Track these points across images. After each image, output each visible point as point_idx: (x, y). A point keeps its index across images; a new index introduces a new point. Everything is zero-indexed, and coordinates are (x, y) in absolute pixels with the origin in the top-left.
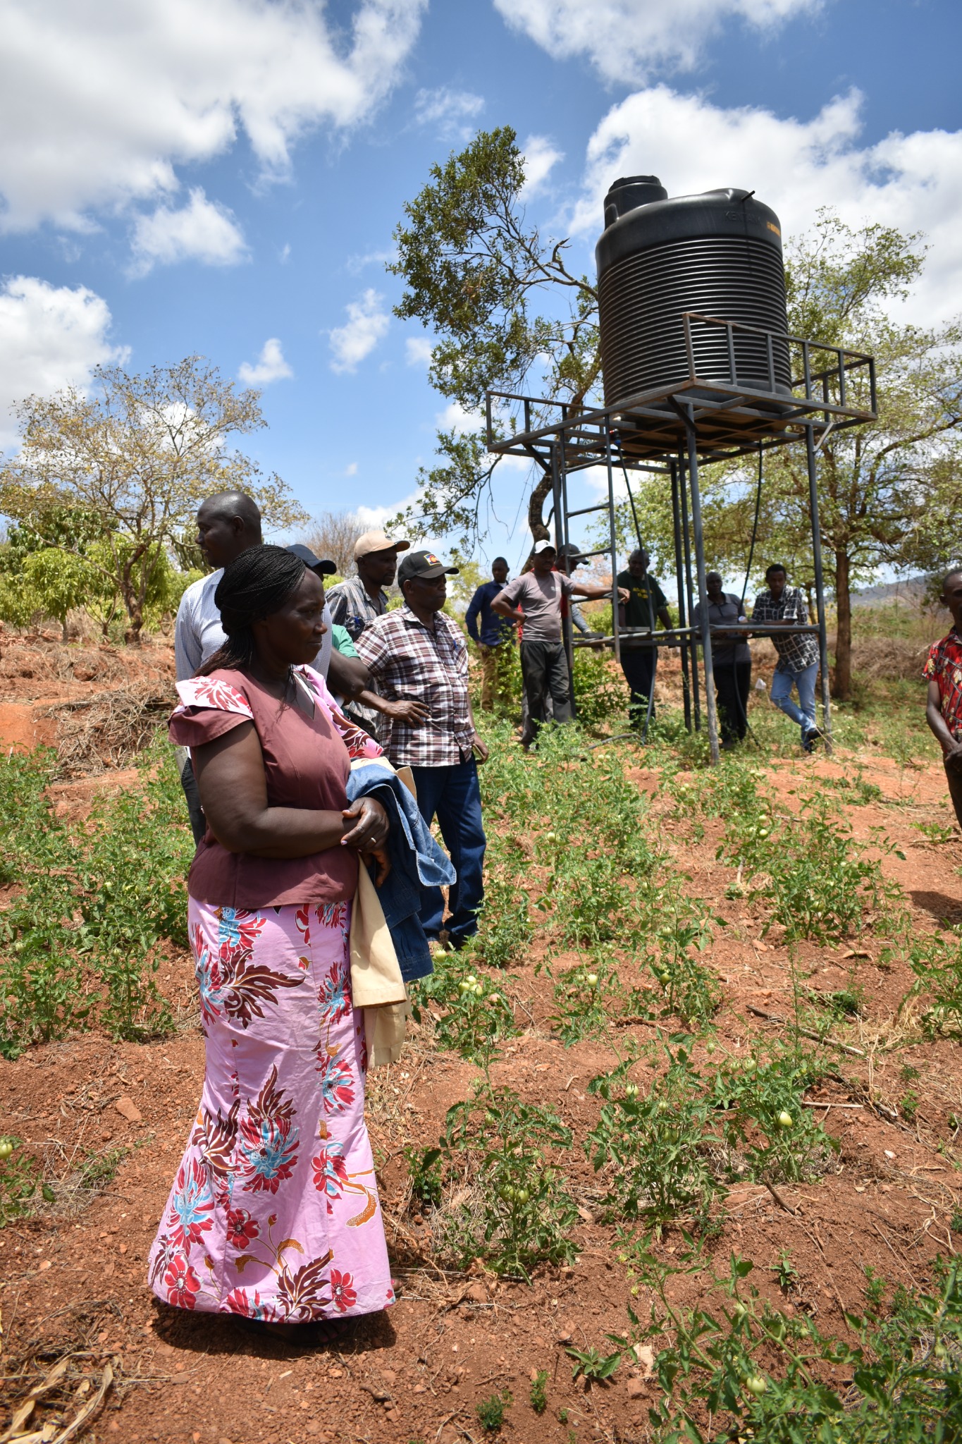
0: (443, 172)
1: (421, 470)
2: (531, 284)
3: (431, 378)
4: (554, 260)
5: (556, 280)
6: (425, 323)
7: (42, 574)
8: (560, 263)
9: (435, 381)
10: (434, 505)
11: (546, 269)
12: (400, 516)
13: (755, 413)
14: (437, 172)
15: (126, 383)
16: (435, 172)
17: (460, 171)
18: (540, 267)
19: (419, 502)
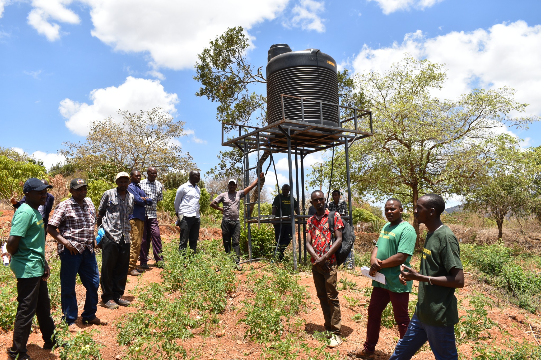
0: (214, 43)
1: (221, 152)
2: (248, 83)
3: (218, 118)
4: (258, 74)
5: (258, 81)
6: (209, 98)
7: (95, 189)
8: (261, 75)
9: (219, 118)
10: (225, 166)
11: (255, 77)
12: (212, 170)
13: (320, 132)
14: (211, 43)
15: (130, 116)
16: (210, 43)
17: (220, 42)
18: (252, 77)
19: (219, 164)
